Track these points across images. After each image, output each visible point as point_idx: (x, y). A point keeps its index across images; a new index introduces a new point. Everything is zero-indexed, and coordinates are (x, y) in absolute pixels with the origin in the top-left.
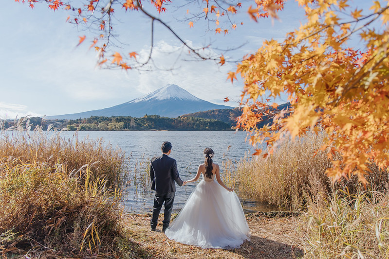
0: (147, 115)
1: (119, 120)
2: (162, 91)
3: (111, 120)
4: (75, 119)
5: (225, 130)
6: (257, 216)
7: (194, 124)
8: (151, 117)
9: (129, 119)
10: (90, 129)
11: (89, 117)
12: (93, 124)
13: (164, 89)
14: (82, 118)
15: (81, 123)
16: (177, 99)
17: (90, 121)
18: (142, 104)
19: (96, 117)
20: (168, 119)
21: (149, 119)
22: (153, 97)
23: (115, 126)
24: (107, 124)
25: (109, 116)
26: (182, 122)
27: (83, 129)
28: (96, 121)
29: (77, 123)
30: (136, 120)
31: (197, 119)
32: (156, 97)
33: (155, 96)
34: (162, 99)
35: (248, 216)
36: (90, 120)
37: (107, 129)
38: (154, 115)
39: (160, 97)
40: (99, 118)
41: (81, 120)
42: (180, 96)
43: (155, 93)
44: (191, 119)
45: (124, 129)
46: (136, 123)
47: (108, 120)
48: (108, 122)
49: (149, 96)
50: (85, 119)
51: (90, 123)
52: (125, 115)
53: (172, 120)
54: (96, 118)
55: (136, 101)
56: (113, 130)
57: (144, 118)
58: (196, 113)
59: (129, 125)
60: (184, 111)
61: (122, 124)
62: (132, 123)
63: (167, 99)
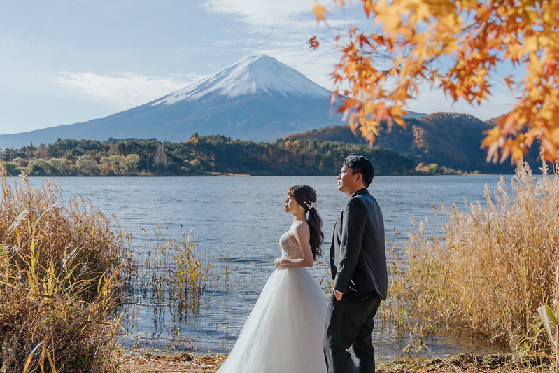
0: (196, 135)
1: (125, 149)
2: (235, 73)
3: (107, 149)
4: (17, 146)
5: (400, 173)
6: (457, 363)
7: (318, 158)
8: (208, 141)
9: (152, 147)
10: (54, 172)
11: (53, 141)
12: (63, 160)
13: (240, 68)
14: (37, 145)
15: (32, 156)
16: (276, 93)
17: (54, 151)
18: (185, 107)
19: (70, 142)
20: (252, 145)
21: (203, 145)
22: (212, 89)
23: (117, 163)
24: (98, 160)
25: (102, 139)
26: (288, 152)
27: (38, 171)
28: (69, 153)
29: (23, 156)
30: (169, 148)
31: (328, 146)
32: (221, 90)
33: (218, 86)
34: (235, 93)
35: (433, 363)
36: (56, 150)
37: (96, 173)
38: (215, 134)
39: (232, 87)
40: (76, 144)
41: (32, 149)
42: (283, 85)
43: (219, 78)
44: (310, 146)
45: (140, 171)
46: (169, 155)
47: (99, 149)
48: (99, 154)
49: (202, 87)
50: (43, 146)
51: (56, 156)
52: (143, 135)
53: (261, 149)
54: (70, 145)
55: (171, 101)
56: (111, 174)
57: (189, 145)
58: (324, 131)
59: (152, 161)
60: (293, 124)
61: (133, 158)
62: (161, 158)
63: (249, 95)
